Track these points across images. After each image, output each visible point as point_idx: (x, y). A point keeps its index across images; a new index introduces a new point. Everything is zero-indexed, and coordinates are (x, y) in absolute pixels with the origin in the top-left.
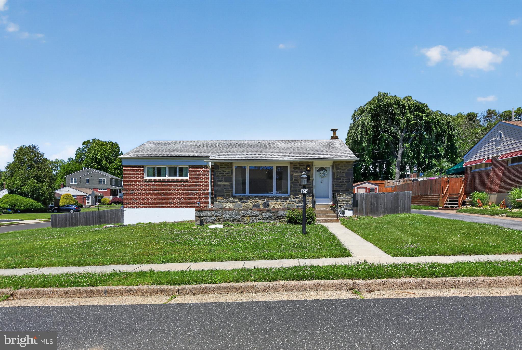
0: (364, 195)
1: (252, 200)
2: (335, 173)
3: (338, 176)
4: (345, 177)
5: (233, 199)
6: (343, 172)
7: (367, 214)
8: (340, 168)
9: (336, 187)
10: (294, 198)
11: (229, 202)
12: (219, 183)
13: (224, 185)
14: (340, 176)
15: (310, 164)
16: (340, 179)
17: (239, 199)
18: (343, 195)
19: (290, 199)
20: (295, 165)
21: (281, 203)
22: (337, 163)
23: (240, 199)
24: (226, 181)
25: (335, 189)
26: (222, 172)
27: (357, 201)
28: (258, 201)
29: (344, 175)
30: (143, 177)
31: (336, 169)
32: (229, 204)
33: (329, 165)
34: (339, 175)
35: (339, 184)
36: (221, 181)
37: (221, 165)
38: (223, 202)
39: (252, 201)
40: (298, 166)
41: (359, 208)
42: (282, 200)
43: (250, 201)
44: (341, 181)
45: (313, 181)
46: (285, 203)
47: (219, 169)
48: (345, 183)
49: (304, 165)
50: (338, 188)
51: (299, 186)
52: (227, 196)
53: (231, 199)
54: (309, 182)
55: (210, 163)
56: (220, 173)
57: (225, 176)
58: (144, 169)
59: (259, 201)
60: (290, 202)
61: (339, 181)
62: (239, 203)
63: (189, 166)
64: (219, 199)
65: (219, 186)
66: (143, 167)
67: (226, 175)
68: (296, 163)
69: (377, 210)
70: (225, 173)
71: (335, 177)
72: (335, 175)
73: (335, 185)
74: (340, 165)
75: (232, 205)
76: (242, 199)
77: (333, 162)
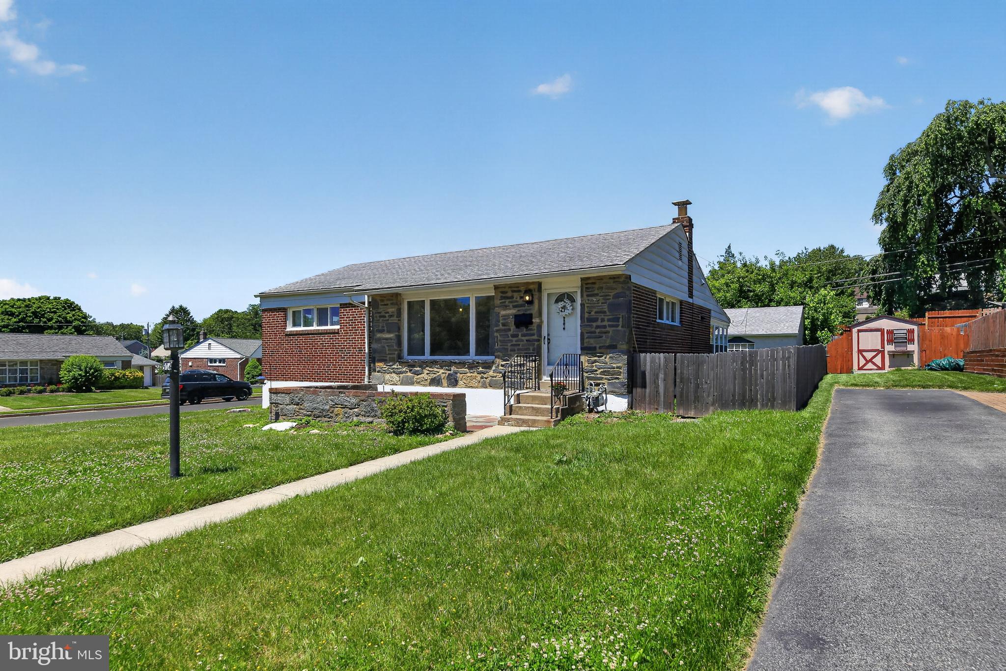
0: (659, 358)
1: (430, 369)
2: (586, 305)
3: (593, 313)
4: (608, 314)
5: (399, 367)
6: (603, 301)
7: (669, 406)
8: (596, 292)
9: (587, 338)
10: (502, 366)
11: (394, 372)
12: (379, 335)
13: (386, 339)
14: (596, 313)
15: (531, 287)
16: (596, 320)
17: (409, 366)
18: (603, 358)
19: (494, 368)
20: (502, 292)
21: (479, 376)
22: (590, 281)
23: (411, 366)
24: (389, 332)
25: (585, 345)
26: (383, 314)
27: (644, 373)
28: (438, 370)
29: (606, 310)
30: (285, 329)
31: (588, 296)
32: (394, 375)
33: (573, 286)
34: (595, 310)
35: (595, 332)
36: (382, 331)
37: (382, 301)
38: (385, 372)
39: (429, 371)
40: (509, 294)
41: (648, 390)
42: (481, 369)
43: (426, 372)
44: (599, 323)
45: (540, 327)
46: (485, 376)
47: (378, 308)
48: (608, 329)
49: (519, 291)
50: (592, 341)
51: (510, 338)
52: (390, 361)
53: (397, 366)
54: (531, 330)
55: (366, 296)
56: (380, 317)
57: (388, 322)
58: (286, 314)
59: (442, 371)
60: (495, 374)
61: (594, 324)
62: (409, 374)
63: (341, 305)
64: (379, 365)
65: (379, 340)
66: (284, 310)
67: (388, 320)
68: (505, 286)
69: (697, 399)
70: (387, 315)
71: (586, 315)
72: (586, 310)
73: (586, 335)
74: (596, 286)
75: (398, 379)
76: (414, 366)
77: (582, 279)
